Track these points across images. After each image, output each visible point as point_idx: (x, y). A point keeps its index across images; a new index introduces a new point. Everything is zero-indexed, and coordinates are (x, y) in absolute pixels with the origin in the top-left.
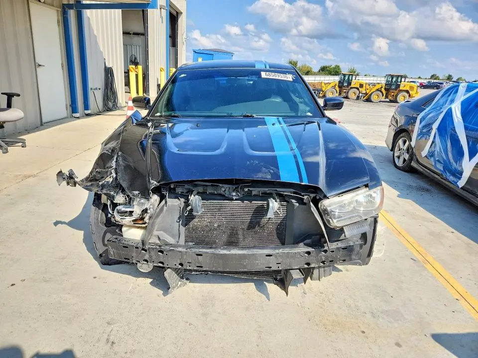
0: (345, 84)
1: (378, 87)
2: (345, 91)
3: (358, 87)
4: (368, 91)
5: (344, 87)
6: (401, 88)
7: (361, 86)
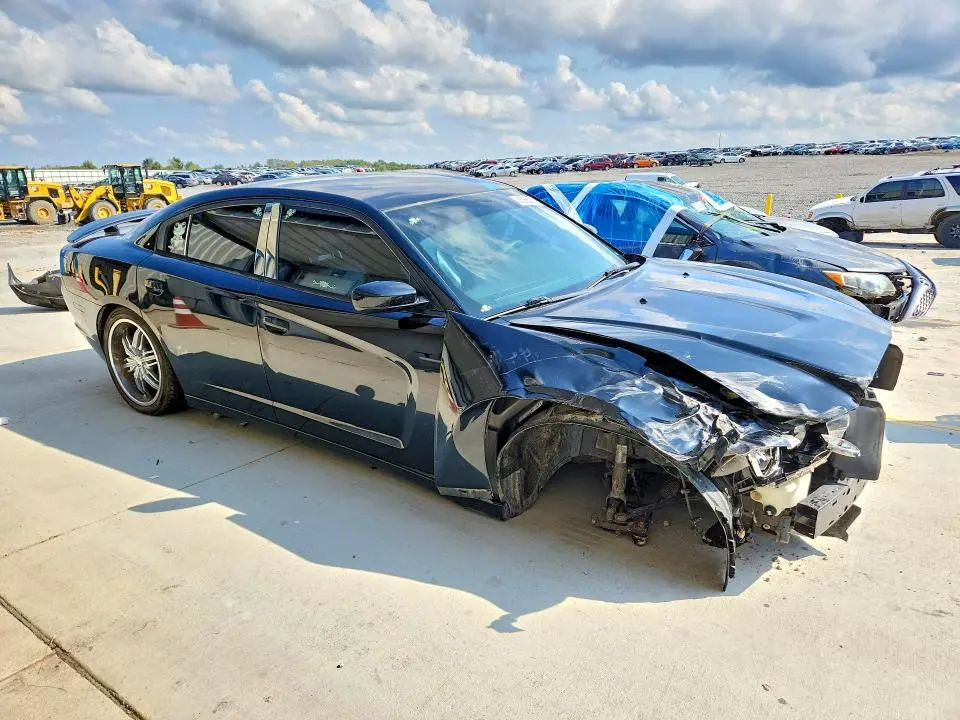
0: (14, 192)
1: (100, 191)
2: (18, 207)
3: (48, 195)
4: (79, 204)
5: (13, 198)
6: (147, 191)
7: (54, 192)
